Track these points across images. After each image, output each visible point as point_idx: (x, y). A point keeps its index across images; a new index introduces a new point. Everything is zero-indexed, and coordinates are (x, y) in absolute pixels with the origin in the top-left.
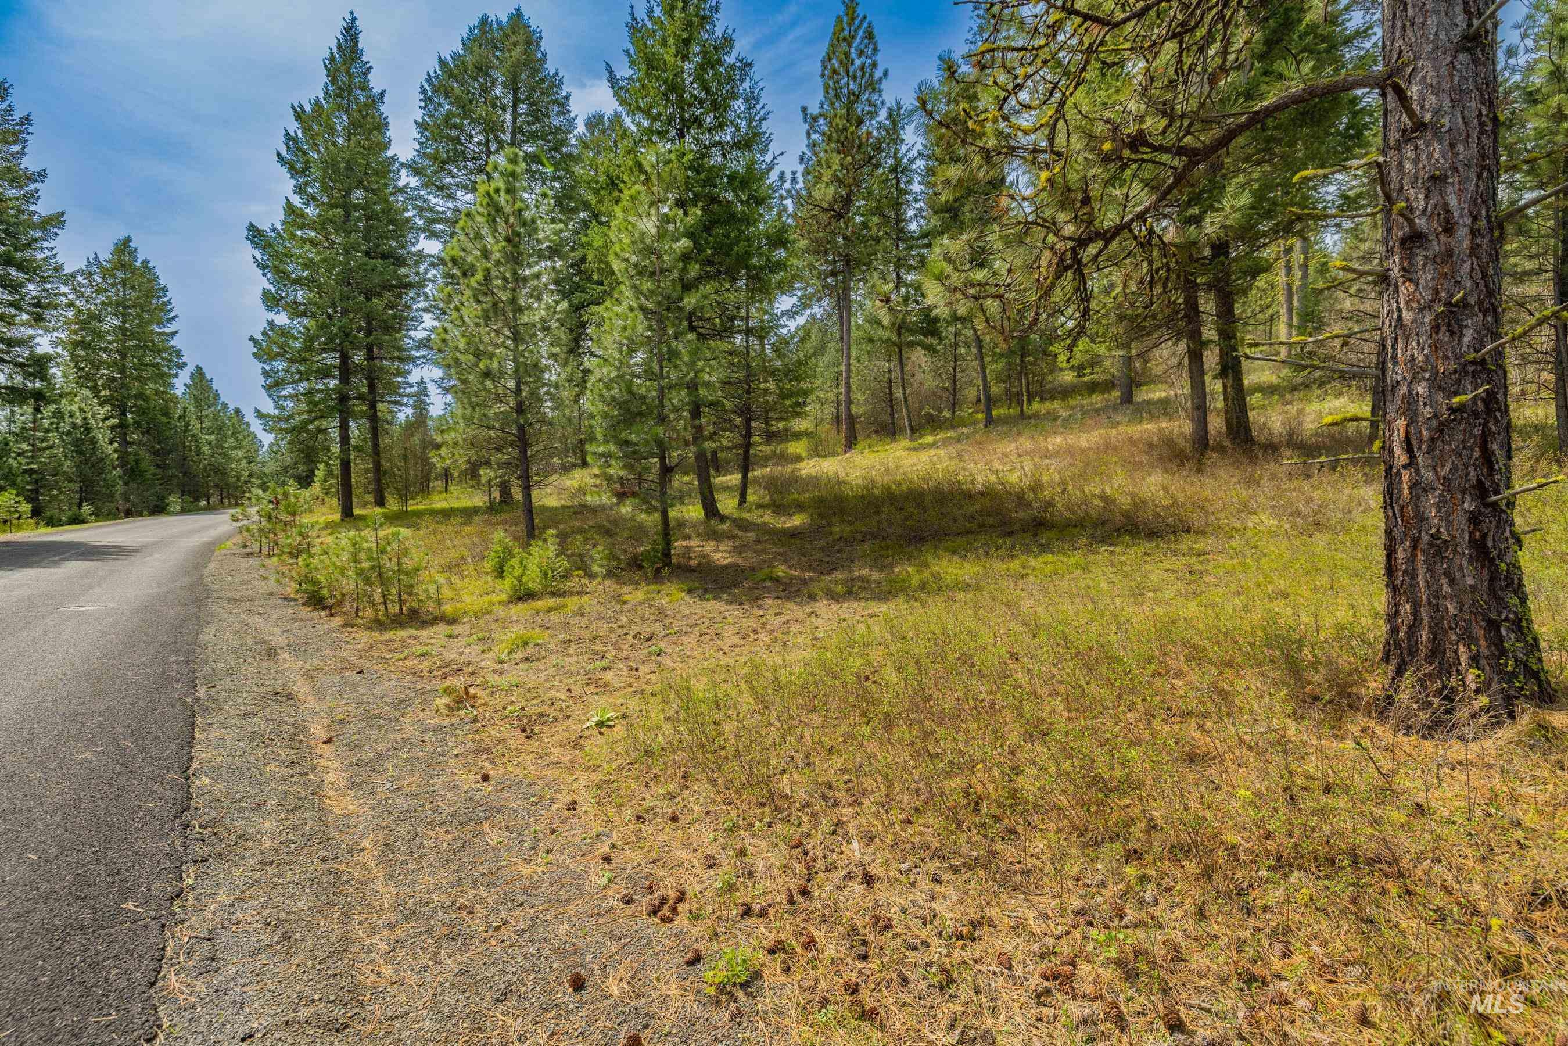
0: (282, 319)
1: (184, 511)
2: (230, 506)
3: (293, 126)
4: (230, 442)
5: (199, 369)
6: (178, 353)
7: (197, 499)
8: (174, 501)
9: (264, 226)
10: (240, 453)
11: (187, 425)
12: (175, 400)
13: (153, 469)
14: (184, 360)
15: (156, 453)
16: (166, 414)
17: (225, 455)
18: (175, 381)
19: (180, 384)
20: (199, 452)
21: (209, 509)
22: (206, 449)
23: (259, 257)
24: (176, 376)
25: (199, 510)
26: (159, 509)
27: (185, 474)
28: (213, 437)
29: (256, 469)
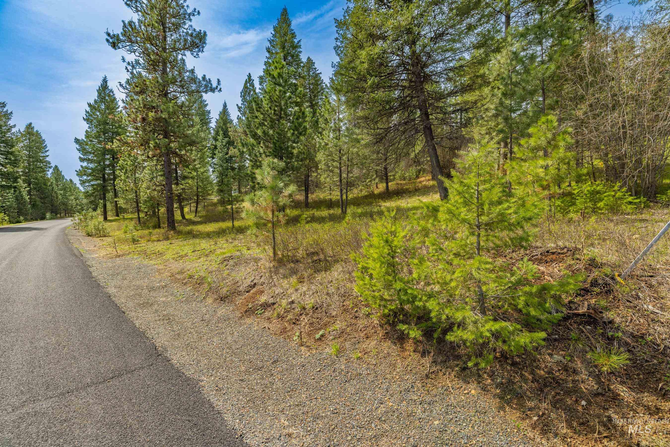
0: (85, 164)
1: (51, 219)
2: (69, 217)
3: (88, 109)
4: (69, 193)
5: (56, 167)
6: (49, 163)
7: (56, 215)
8: (48, 215)
9: (79, 138)
10: (72, 198)
11: (53, 188)
12: (48, 180)
13: (41, 204)
14: (52, 165)
15: (41, 198)
16: (45, 184)
17: (67, 199)
18: (48, 173)
19: (49, 173)
20: (57, 198)
21: (61, 218)
22: (60, 197)
23: (78, 147)
24: (49, 171)
25: (57, 218)
26: (43, 218)
27: (52, 206)
28: (62, 192)
29: (78, 202)
